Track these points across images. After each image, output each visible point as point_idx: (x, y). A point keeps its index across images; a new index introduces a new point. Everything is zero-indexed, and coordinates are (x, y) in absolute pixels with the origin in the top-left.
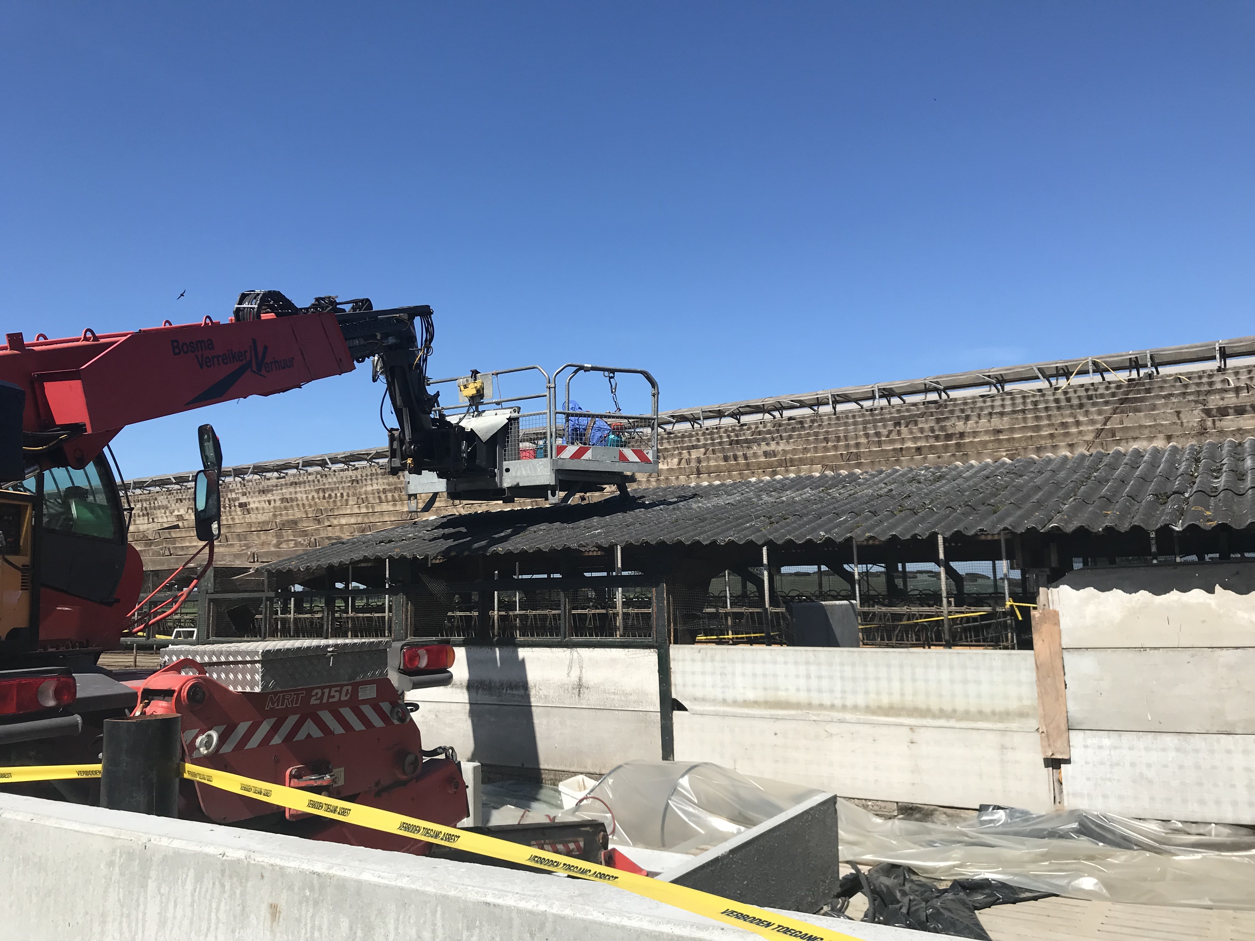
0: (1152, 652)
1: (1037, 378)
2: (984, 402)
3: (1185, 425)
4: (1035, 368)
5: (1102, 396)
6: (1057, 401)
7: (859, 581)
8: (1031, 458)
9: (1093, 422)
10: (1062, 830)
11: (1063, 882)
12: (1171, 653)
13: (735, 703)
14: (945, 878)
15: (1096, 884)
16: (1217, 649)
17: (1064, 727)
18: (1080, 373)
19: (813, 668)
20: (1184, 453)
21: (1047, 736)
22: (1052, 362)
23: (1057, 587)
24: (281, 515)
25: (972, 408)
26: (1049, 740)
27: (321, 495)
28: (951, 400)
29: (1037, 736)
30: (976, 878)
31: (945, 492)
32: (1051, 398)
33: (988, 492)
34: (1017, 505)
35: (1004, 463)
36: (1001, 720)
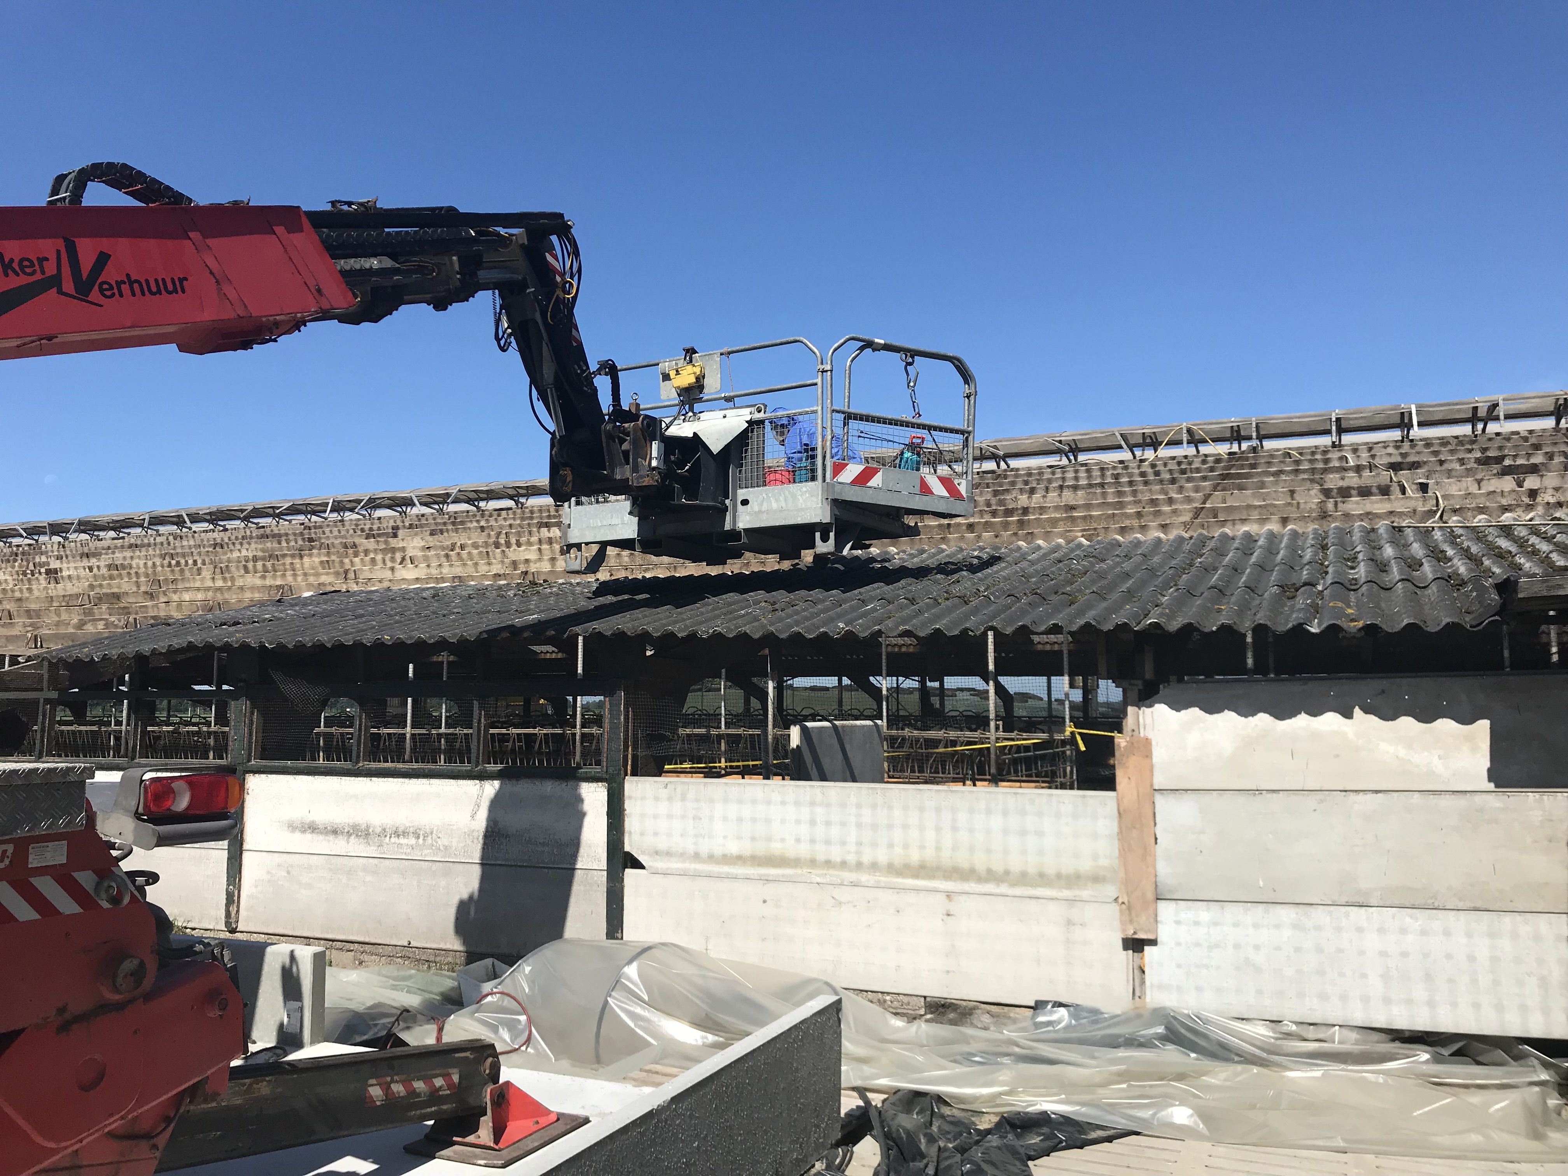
0: (1270, 795)
1: (1120, 447)
2: (1053, 473)
3: (1302, 506)
4: (1117, 434)
5: (1198, 470)
6: (1143, 474)
7: (887, 697)
8: (1115, 539)
9: (1188, 500)
10: (1143, 1036)
11: (1146, 1114)
12: (1294, 798)
13: (711, 858)
14: (988, 1110)
15: (1192, 1116)
16: (1352, 793)
17: (1150, 896)
18: (1171, 443)
19: (820, 811)
20: (1306, 539)
21: (1128, 909)
22: (1137, 427)
23: (1151, 706)
24: (101, 586)
25: (1038, 480)
26: (1130, 914)
27: (166, 562)
28: (1012, 470)
29: (1115, 907)
30: (1030, 1109)
31: (1004, 577)
32: (1137, 471)
33: (1061, 578)
34: (1101, 595)
35: (1080, 545)
36: (1069, 887)
